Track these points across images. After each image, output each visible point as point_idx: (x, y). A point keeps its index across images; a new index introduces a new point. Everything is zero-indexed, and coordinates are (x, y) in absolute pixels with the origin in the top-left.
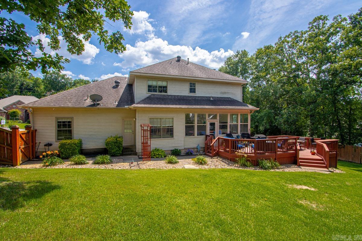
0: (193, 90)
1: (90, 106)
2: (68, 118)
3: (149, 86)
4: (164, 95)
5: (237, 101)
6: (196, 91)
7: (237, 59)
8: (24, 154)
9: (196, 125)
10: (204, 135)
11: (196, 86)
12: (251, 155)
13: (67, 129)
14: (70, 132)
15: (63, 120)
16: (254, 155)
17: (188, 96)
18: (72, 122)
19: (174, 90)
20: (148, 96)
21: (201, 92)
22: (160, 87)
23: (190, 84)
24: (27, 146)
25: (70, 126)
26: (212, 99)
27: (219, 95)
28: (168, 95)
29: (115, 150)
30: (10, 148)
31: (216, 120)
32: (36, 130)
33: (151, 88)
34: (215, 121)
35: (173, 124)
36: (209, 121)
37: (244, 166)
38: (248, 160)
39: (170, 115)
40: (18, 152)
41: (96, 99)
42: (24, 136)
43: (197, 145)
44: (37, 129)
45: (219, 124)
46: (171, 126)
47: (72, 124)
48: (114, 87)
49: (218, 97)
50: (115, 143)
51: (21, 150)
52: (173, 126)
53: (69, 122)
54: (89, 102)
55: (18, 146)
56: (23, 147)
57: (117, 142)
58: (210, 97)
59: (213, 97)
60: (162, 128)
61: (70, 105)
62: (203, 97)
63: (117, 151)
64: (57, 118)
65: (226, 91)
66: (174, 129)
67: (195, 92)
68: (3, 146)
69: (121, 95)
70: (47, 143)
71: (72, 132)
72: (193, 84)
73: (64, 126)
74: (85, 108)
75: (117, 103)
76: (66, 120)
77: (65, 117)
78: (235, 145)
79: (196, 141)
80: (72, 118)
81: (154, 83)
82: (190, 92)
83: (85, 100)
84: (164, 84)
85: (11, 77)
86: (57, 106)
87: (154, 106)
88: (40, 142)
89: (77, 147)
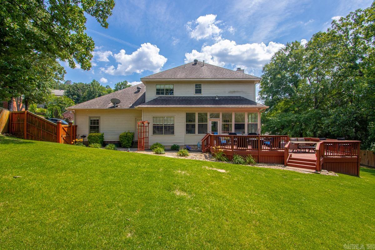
0: (198, 91)
1: (110, 108)
2: (96, 117)
3: (157, 90)
4: (170, 97)
5: (247, 99)
6: (202, 91)
7: (287, 53)
8: (66, 141)
9: (197, 123)
10: (205, 133)
11: (202, 87)
12: (228, 150)
13: (96, 125)
14: (98, 127)
15: (94, 119)
16: (231, 150)
17: (194, 97)
18: (99, 120)
19: (179, 92)
20: (155, 98)
21: (207, 92)
22: (167, 90)
23: (196, 85)
24: (68, 136)
25: (98, 123)
26: (217, 98)
27: (227, 95)
28: (174, 97)
29: (125, 143)
30: (56, 136)
31: (219, 119)
32: (76, 126)
33: (159, 92)
34: (217, 120)
35: (174, 122)
36: (210, 120)
37: (219, 160)
38: (224, 155)
39: (170, 114)
40: (60, 139)
41: (116, 102)
42: (66, 129)
43: (198, 143)
44: (78, 125)
45: (221, 123)
46: (172, 124)
47: (99, 121)
48: (135, 93)
49: (225, 97)
50: (125, 137)
51: (63, 138)
52: (174, 124)
53: (98, 120)
54: (111, 105)
55: (60, 135)
56: (65, 136)
57: (127, 136)
58: (215, 97)
59: (218, 97)
60: (164, 125)
61: (97, 107)
62: (208, 97)
63: (126, 143)
64: (90, 118)
65: (236, 90)
66: (175, 127)
67: (200, 93)
68: (52, 134)
69: (138, 98)
70: (83, 135)
71: (99, 128)
72: (198, 86)
73: (94, 123)
74: (107, 109)
75: (131, 105)
76: (95, 119)
77: (95, 116)
78: (218, 141)
79: (197, 138)
80: (99, 117)
81: (162, 87)
82: (196, 93)
83: (109, 103)
84: (171, 87)
85: (92, 90)
86: (89, 108)
87: (155, 106)
88: (79, 135)
89: (100, 138)
